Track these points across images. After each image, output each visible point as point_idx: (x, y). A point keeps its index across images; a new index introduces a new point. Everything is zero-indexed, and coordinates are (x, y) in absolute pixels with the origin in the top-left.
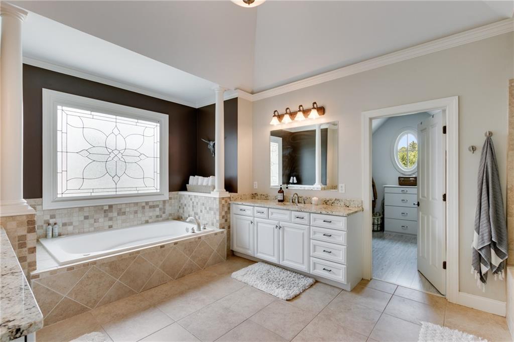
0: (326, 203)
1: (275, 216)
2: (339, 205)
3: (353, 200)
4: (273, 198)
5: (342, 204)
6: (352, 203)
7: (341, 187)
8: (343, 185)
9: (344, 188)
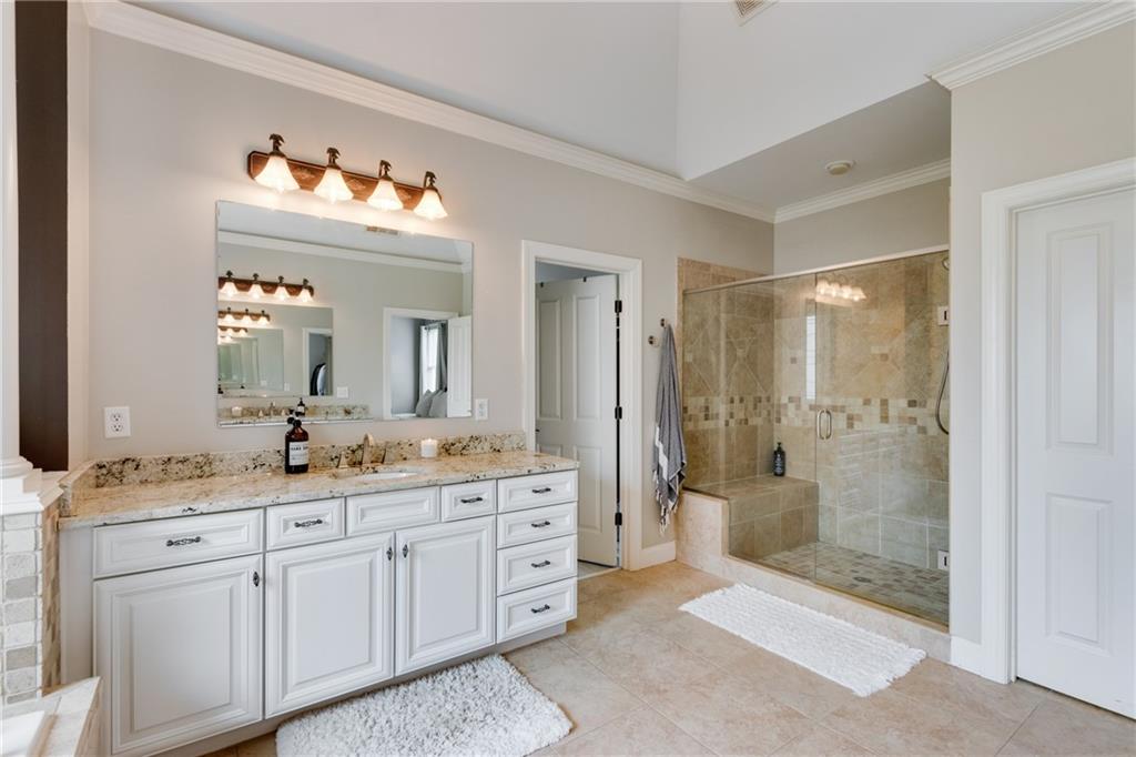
0: (447, 450)
1: (374, 518)
2: (479, 450)
3: (508, 434)
4: (239, 465)
5: (487, 446)
6: (506, 442)
7: (481, 406)
8: (485, 401)
9: (486, 409)
